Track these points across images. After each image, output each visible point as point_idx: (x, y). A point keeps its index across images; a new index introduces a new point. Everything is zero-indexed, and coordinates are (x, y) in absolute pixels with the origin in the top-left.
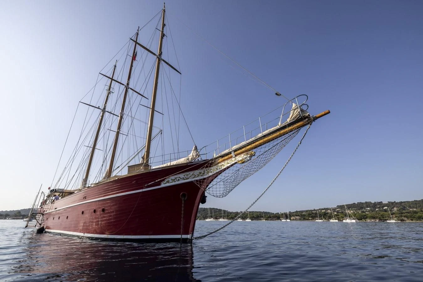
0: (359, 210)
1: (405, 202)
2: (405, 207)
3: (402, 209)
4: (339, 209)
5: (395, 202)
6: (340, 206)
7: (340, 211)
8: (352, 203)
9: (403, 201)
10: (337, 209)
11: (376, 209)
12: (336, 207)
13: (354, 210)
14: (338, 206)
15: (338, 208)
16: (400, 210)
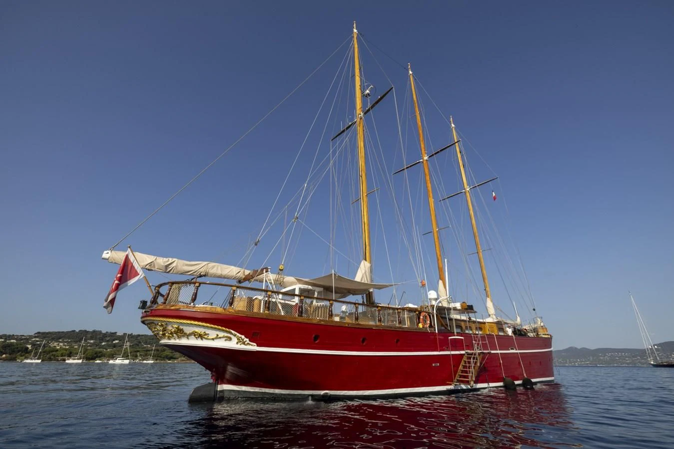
0: (76, 342)
1: (142, 335)
2: (140, 342)
3: (136, 344)
4: (37, 339)
5: (132, 334)
6: (44, 333)
7: (38, 343)
8: (70, 330)
9: (140, 334)
10: (34, 339)
11: (102, 343)
12: (32, 334)
13: (66, 342)
14: (39, 333)
15: (35, 337)
16: (133, 346)
